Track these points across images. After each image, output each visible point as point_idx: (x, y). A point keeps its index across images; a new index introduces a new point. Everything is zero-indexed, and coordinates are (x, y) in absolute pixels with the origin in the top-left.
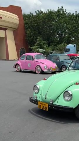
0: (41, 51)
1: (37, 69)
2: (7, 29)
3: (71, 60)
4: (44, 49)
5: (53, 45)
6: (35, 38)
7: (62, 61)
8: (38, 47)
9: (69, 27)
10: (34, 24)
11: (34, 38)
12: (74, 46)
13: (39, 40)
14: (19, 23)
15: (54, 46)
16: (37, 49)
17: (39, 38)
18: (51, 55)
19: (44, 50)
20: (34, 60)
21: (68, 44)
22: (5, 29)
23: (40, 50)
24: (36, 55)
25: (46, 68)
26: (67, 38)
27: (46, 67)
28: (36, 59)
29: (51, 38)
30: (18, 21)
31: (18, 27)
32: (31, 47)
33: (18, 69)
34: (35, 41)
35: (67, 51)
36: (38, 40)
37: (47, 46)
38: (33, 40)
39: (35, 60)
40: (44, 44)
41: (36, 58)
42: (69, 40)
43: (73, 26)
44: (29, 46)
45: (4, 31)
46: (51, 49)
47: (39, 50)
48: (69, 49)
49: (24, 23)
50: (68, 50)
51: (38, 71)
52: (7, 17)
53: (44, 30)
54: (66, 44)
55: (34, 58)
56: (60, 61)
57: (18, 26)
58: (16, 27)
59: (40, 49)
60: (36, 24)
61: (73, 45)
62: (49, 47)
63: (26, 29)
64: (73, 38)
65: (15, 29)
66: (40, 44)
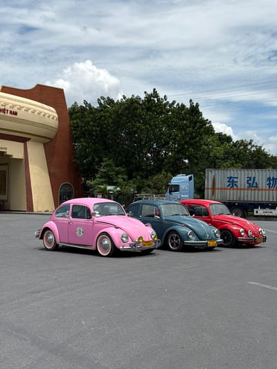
0: (110, 190)
1: (101, 244)
2: (29, 139)
3: (191, 215)
4: (118, 186)
5: (138, 177)
6: (97, 159)
7: (167, 218)
8: (104, 182)
9: (176, 136)
10: (94, 128)
11: (93, 159)
12: (190, 179)
13: (106, 166)
14: (59, 126)
15: (142, 178)
16: (102, 186)
17: (107, 161)
18: (138, 204)
19: (118, 189)
20: (93, 217)
21: (175, 173)
22: (24, 140)
23: (109, 188)
24: (98, 204)
25: (124, 239)
26: (171, 160)
27: (127, 238)
28: (97, 215)
29: (134, 161)
30: (57, 122)
31: (56, 135)
32: (88, 181)
33: (49, 243)
34: (96, 167)
35: (173, 189)
36: (103, 164)
37: (124, 180)
38: (91, 163)
39: (96, 219)
40: (118, 173)
41: (98, 213)
42: (177, 165)
43: (186, 134)
44: (83, 179)
45: (23, 144)
46: (135, 186)
47: (105, 189)
48: (178, 186)
49: (70, 126)
50: (176, 188)
51: (105, 248)
52: (30, 111)
53: (118, 141)
54: (169, 174)
55: (92, 211)
56: (164, 218)
57: (54, 134)
58: (52, 135)
59: (109, 185)
60: (98, 129)
61: (188, 177)
62: (131, 181)
63: (74, 139)
64: (187, 161)
65: (47, 141)
66: (109, 173)
